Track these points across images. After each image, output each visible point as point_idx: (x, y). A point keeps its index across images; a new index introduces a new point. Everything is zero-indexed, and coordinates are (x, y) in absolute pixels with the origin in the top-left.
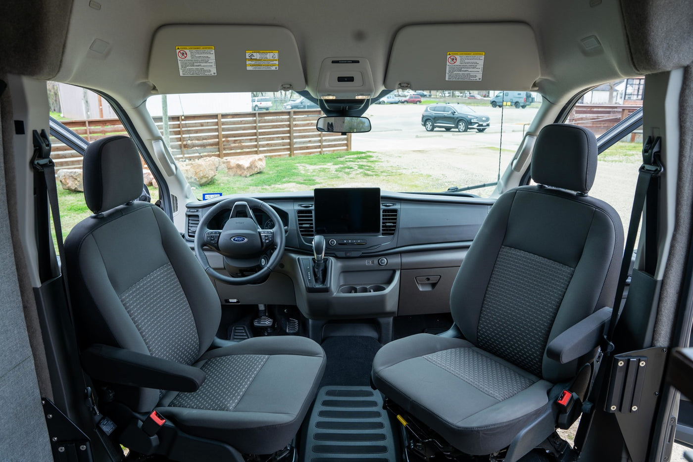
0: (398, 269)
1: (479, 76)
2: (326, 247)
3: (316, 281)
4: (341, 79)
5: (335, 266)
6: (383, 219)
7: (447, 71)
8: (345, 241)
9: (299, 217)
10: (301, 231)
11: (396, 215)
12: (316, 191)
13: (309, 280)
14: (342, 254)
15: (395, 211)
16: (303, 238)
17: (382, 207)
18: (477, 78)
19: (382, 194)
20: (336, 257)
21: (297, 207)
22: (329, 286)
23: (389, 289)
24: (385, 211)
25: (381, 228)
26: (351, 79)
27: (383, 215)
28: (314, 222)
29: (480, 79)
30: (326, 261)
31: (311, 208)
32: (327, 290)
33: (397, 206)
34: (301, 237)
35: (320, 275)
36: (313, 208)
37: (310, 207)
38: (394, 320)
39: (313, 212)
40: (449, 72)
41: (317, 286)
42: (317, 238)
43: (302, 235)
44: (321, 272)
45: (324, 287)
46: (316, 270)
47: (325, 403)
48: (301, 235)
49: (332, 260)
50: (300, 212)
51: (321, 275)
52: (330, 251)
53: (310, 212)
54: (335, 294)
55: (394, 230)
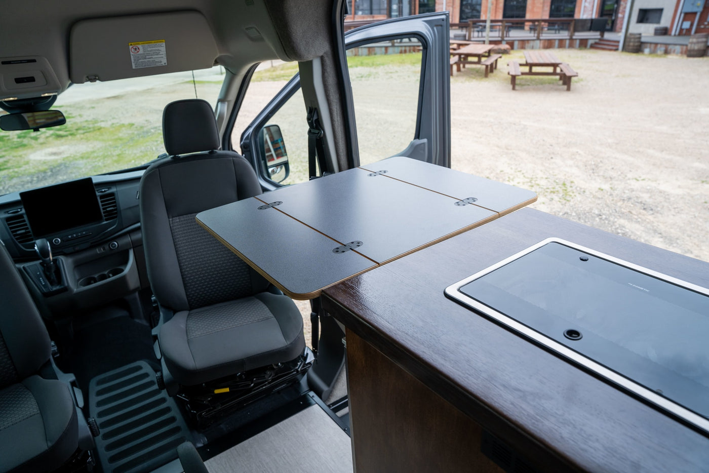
0: (130, 248)
1: (164, 61)
2: (51, 248)
3: (52, 283)
4: (19, 81)
5: (66, 264)
6: (103, 205)
7: (133, 61)
8: (70, 237)
9: (9, 225)
10: (17, 239)
11: (114, 199)
12: (22, 194)
13: (43, 285)
14: (71, 250)
15: (112, 194)
16: (22, 245)
17: (98, 194)
18: (163, 63)
19: (94, 181)
20: (65, 254)
21: (3, 215)
22: (66, 285)
23: (127, 270)
24: (101, 197)
25: (103, 215)
26: (31, 79)
27: (102, 202)
28: (29, 226)
29: (165, 64)
30: (55, 261)
31: (20, 213)
32: (66, 289)
33: (113, 190)
34: (20, 245)
35: (53, 276)
36: (23, 211)
37: (18, 212)
38: (139, 294)
39: (26, 217)
40: (135, 60)
41: (54, 289)
42: (38, 242)
43: (20, 242)
44: (54, 274)
45: (62, 287)
46: (48, 273)
47: (99, 393)
48: (18, 243)
49: (62, 258)
50: (8, 219)
51: (55, 276)
52: (57, 250)
53: (21, 216)
54: (75, 290)
55: (116, 213)
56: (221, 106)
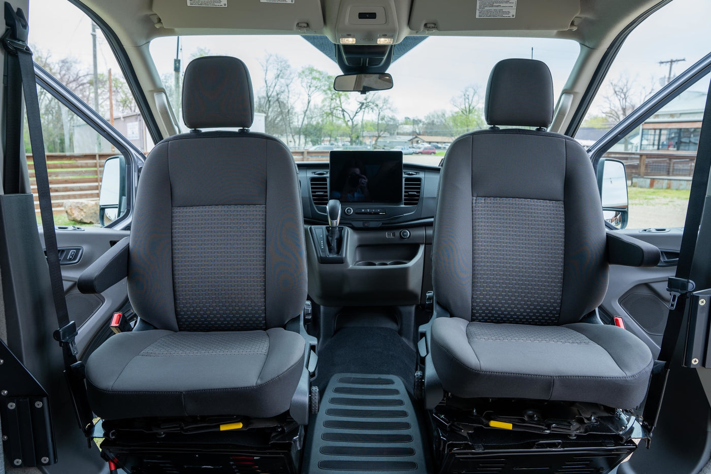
0: (422, 244)
1: (513, 13)
2: (341, 214)
3: (330, 250)
4: (362, 16)
5: (351, 238)
6: (405, 188)
7: (478, 7)
8: (363, 210)
9: (312, 184)
10: (314, 200)
11: (420, 185)
13: (322, 249)
14: (359, 224)
15: (419, 180)
16: (316, 207)
17: (404, 176)
18: (511, 15)
19: (406, 160)
20: (354, 229)
21: (310, 174)
22: (344, 256)
23: (411, 264)
24: (407, 179)
25: (403, 197)
26: (373, 16)
27: (406, 184)
28: (328, 190)
29: (513, 16)
30: (341, 230)
31: (325, 175)
32: (341, 261)
33: (421, 175)
34: (314, 206)
35: (334, 244)
36: (328, 175)
37: (324, 174)
39: (328, 180)
40: (480, 7)
41: (331, 256)
42: (331, 202)
43: (315, 203)
44: (335, 241)
45: (339, 256)
46: (330, 238)
47: (337, 390)
48: (313, 204)
49: (348, 231)
50: (313, 179)
51: (335, 244)
52: (346, 220)
53: (325, 179)
54: (351, 266)
55: (418, 200)
56: (564, 99)
